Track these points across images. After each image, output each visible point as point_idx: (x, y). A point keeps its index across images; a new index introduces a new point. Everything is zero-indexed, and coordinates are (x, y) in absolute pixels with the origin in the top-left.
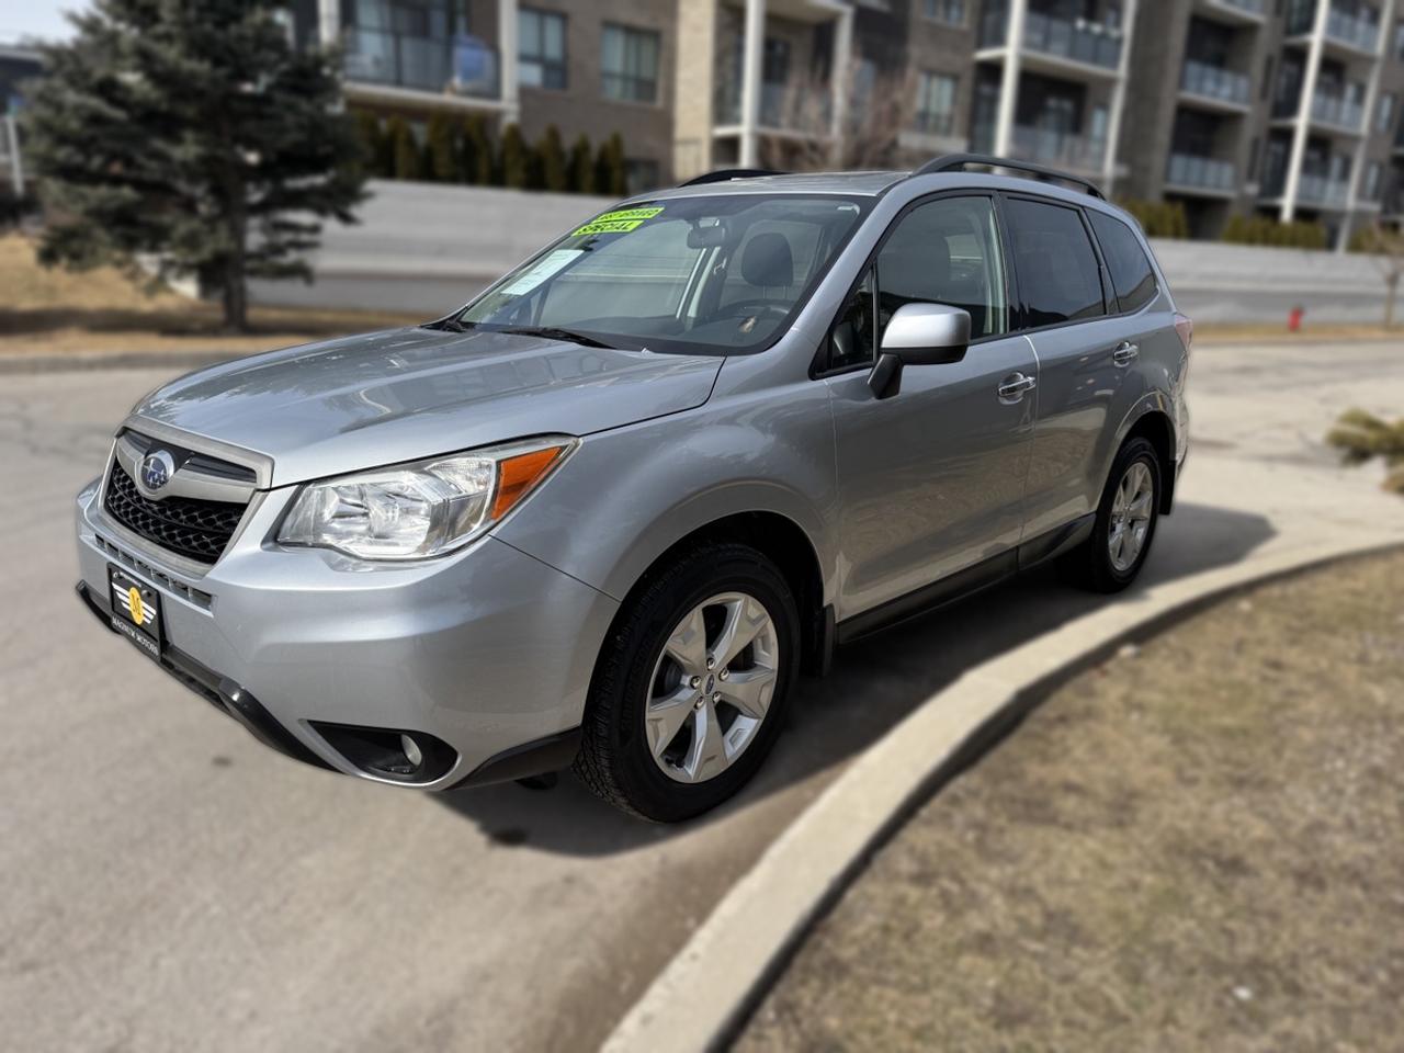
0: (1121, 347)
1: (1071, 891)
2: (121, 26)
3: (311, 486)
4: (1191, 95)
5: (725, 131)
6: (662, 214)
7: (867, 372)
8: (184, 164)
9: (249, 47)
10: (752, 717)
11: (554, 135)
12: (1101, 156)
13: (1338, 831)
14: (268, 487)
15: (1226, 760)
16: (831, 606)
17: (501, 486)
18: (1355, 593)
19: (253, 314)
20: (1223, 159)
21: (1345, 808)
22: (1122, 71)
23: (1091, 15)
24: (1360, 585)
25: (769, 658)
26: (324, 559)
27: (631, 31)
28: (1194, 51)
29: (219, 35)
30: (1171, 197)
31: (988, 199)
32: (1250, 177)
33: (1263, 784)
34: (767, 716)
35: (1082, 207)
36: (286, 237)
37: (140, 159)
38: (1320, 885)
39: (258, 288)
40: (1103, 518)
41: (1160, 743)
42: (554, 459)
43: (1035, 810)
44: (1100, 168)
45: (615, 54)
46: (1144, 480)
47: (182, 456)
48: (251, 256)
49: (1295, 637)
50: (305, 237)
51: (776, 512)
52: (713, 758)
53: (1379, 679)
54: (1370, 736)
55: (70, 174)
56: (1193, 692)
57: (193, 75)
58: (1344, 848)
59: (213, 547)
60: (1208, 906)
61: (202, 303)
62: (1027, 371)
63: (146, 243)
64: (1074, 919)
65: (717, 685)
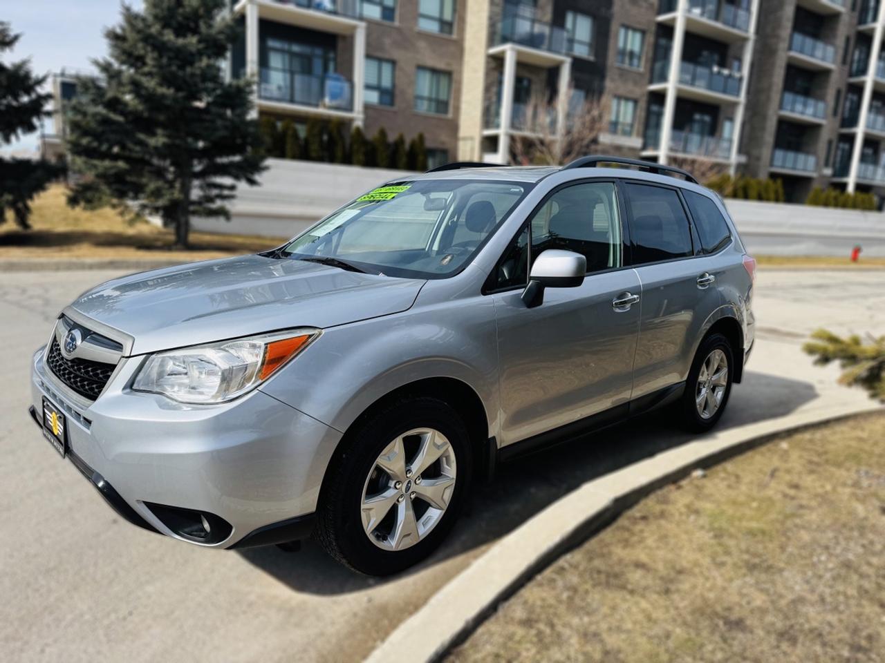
0: (702, 276)
1: (623, 636)
2: (124, 67)
3: (154, 356)
4: (787, 113)
5: (490, 132)
6: (409, 190)
7: (521, 291)
8: (156, 148)
9: (198, 80)
10: (438, 509)
11: (383, 133)
12: (729, 150)
13: (812, 605)
14: (128, 355)
15: (747, 551)
16: (494, 438)
17: (267, 359)
18: (861, 440)
19: (193, 238)
20: (808, 153)
21: (821, 588)
22: (742, 98)
23: (722, 64)
24: (864, 435)
25: (451, 471)
26: (157, 402)
27: (434, 71)
28: (789, 86)
29: (180, 73)
30: (774, 176)
31: (612, 184)
32: (827, 164)
33: (769, 569)
34: (448, 508)
35: (680, 188)
36: (215, 192)
37: (130, 145)
38: (793, 641)
39: (197, 222)
40: (692, 385)
41: (706, 537)
42: (303, 343)
43: (613, 579)
44: (728, 158)
45: (424, 85)
46: (722, 360)
47: (87, 334)
48: (193, 203)
49: (812, 468)
50: (226, 192)
51: (454, 377)
52: (409, 535)
53: (863, 500)
54: (848, 539)
55: (89, 153)
56: (734, 503)
57: (163, 96)
58: (813, 616)
59: (96, 390)
60: (713, 652)
61: (164, 230)
62: (634, 291)
63: (131, 194)
64: (621, 656)
65: (413, 487)
